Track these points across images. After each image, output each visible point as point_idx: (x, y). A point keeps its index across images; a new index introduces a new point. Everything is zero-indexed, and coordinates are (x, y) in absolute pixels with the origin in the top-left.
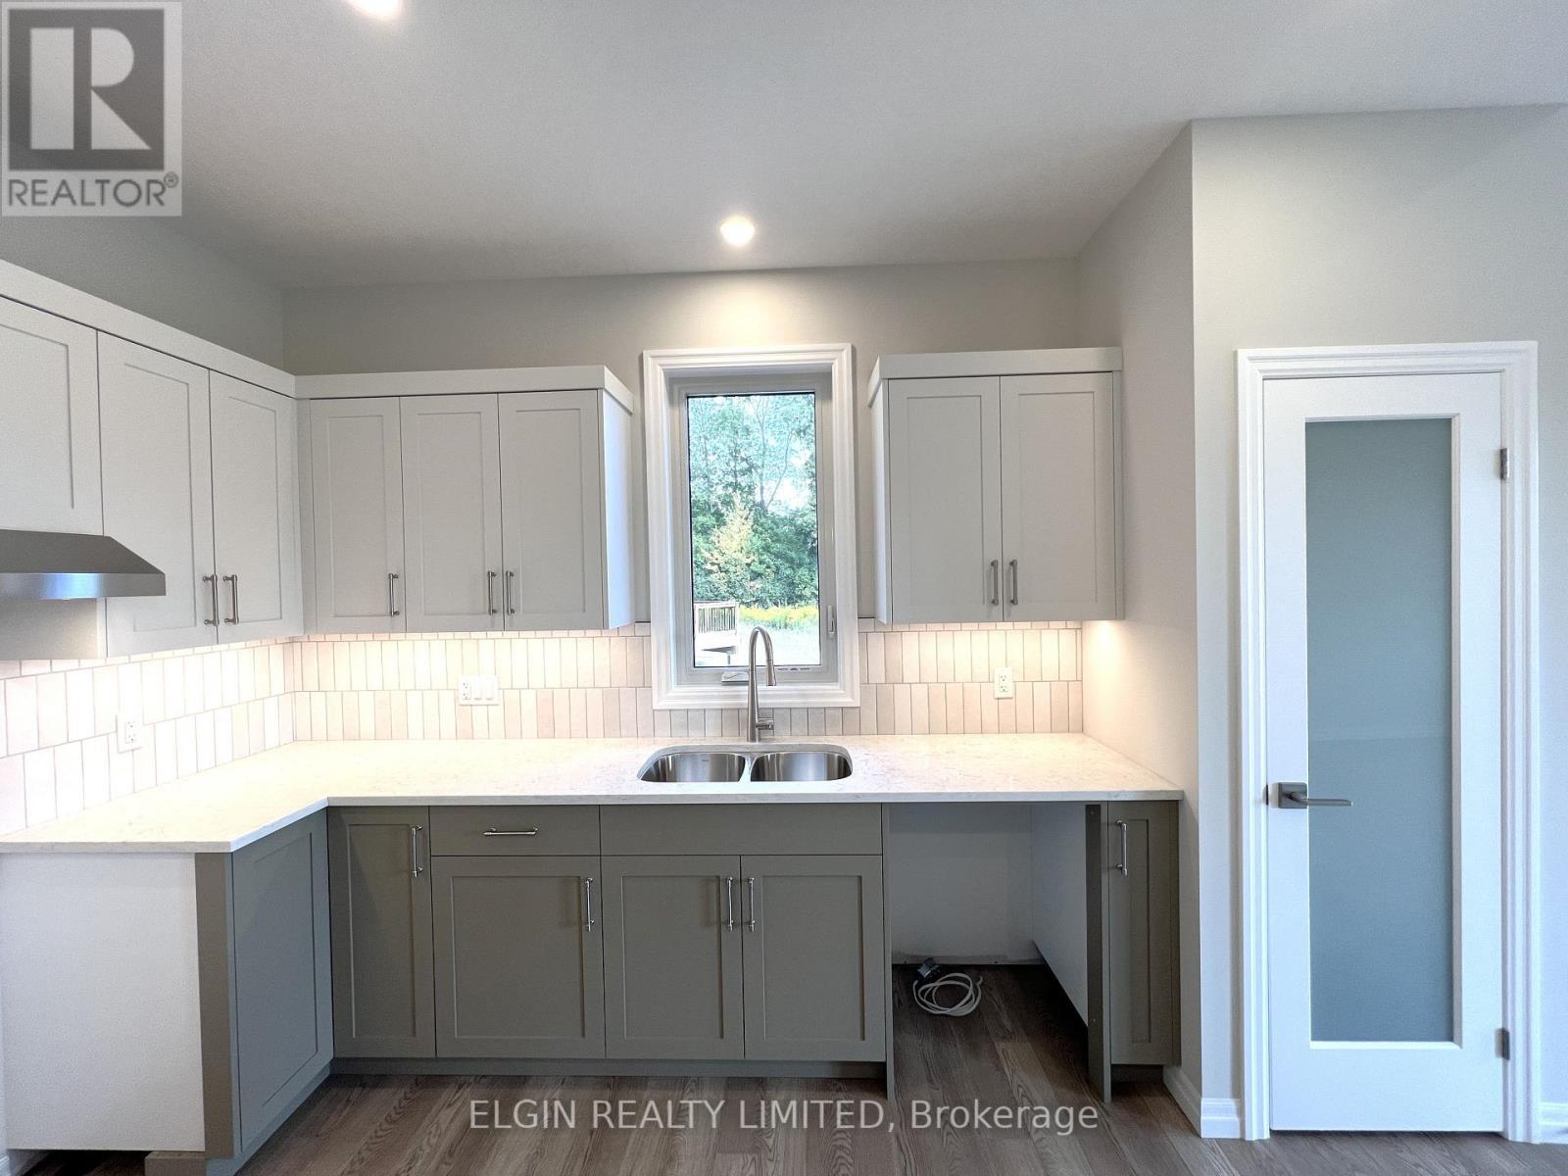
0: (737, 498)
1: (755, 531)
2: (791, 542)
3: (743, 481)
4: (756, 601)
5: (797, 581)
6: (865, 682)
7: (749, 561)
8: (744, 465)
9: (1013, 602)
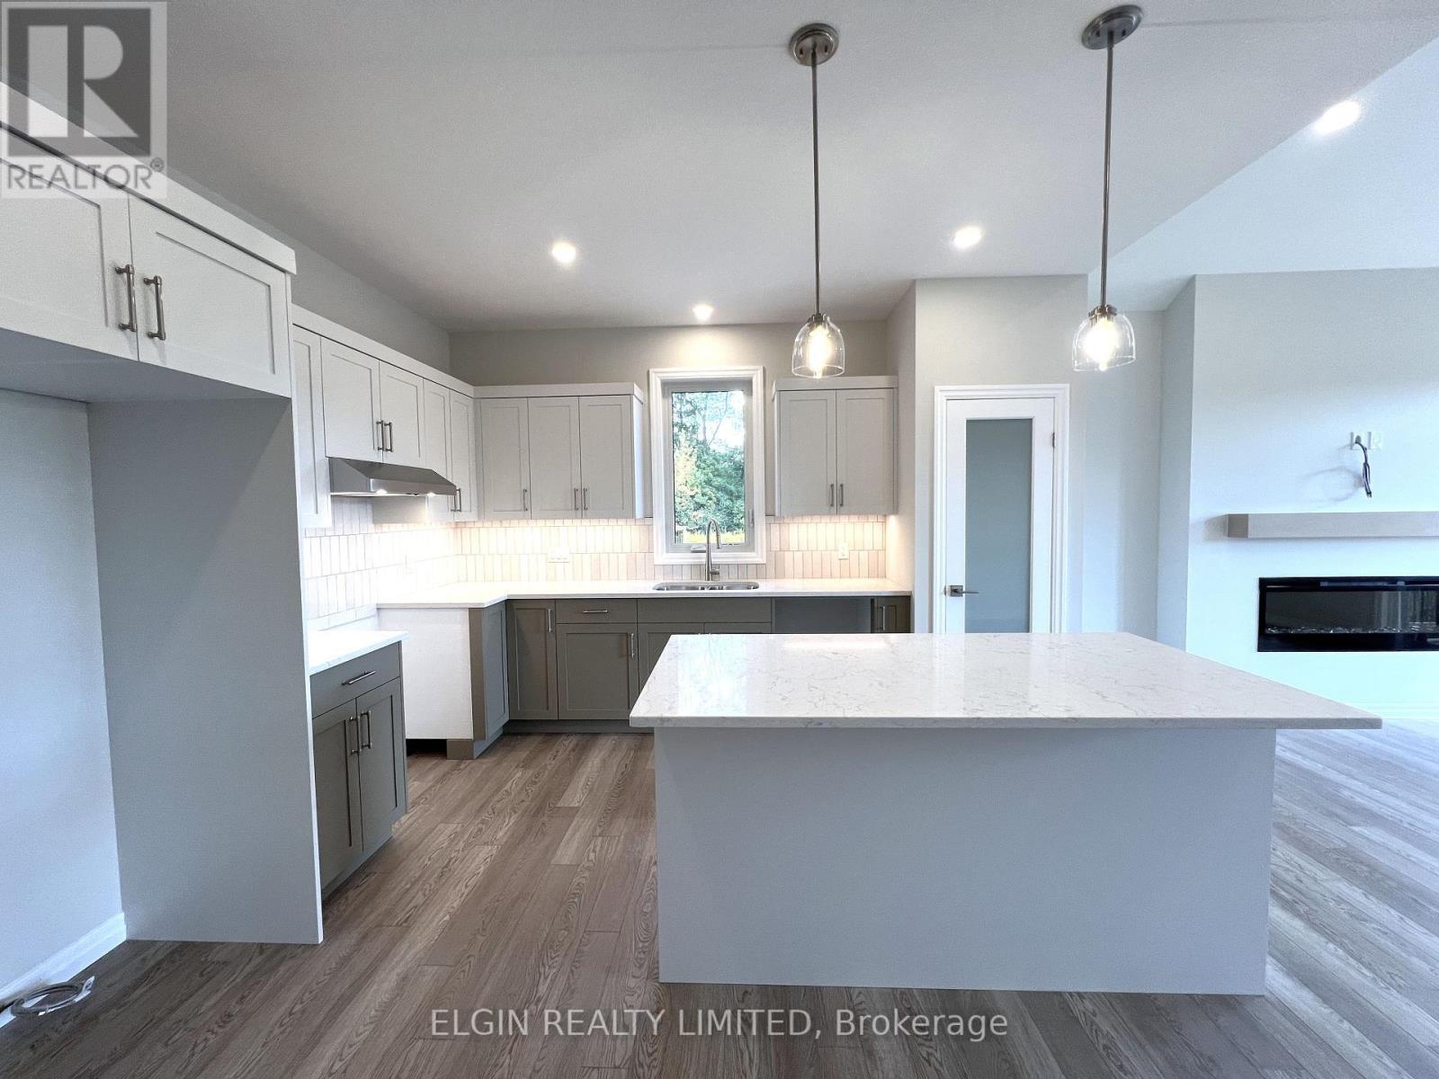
0: (682, 436)
1: (698, 467)
2: (730, 477)
3: (688, 421)
4: (699, 529)
5: (735, 511)
6: (769, 550)
7: (693, 493)
8: (689, 407)
9: (842, 505)
